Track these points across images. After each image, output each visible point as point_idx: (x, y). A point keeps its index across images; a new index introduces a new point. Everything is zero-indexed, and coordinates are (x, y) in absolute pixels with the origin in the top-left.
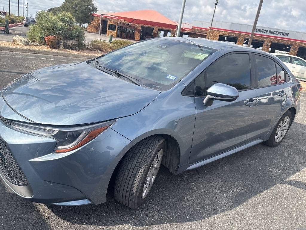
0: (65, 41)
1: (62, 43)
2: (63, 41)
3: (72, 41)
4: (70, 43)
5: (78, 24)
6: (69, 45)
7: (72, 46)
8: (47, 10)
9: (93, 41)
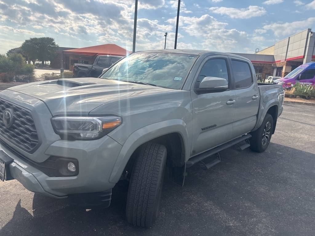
0: (17, 76)
1: (14, 78)
2: (15, 76)
3: (24, 75)
4: (21, 77)
5: (41, 62)
6: (21, 78)
7: (24, 79)
8: (8, 51)
9: (43, 74)
